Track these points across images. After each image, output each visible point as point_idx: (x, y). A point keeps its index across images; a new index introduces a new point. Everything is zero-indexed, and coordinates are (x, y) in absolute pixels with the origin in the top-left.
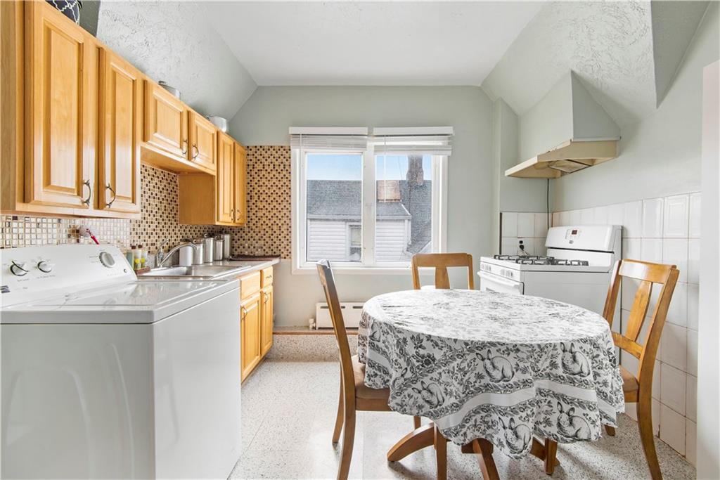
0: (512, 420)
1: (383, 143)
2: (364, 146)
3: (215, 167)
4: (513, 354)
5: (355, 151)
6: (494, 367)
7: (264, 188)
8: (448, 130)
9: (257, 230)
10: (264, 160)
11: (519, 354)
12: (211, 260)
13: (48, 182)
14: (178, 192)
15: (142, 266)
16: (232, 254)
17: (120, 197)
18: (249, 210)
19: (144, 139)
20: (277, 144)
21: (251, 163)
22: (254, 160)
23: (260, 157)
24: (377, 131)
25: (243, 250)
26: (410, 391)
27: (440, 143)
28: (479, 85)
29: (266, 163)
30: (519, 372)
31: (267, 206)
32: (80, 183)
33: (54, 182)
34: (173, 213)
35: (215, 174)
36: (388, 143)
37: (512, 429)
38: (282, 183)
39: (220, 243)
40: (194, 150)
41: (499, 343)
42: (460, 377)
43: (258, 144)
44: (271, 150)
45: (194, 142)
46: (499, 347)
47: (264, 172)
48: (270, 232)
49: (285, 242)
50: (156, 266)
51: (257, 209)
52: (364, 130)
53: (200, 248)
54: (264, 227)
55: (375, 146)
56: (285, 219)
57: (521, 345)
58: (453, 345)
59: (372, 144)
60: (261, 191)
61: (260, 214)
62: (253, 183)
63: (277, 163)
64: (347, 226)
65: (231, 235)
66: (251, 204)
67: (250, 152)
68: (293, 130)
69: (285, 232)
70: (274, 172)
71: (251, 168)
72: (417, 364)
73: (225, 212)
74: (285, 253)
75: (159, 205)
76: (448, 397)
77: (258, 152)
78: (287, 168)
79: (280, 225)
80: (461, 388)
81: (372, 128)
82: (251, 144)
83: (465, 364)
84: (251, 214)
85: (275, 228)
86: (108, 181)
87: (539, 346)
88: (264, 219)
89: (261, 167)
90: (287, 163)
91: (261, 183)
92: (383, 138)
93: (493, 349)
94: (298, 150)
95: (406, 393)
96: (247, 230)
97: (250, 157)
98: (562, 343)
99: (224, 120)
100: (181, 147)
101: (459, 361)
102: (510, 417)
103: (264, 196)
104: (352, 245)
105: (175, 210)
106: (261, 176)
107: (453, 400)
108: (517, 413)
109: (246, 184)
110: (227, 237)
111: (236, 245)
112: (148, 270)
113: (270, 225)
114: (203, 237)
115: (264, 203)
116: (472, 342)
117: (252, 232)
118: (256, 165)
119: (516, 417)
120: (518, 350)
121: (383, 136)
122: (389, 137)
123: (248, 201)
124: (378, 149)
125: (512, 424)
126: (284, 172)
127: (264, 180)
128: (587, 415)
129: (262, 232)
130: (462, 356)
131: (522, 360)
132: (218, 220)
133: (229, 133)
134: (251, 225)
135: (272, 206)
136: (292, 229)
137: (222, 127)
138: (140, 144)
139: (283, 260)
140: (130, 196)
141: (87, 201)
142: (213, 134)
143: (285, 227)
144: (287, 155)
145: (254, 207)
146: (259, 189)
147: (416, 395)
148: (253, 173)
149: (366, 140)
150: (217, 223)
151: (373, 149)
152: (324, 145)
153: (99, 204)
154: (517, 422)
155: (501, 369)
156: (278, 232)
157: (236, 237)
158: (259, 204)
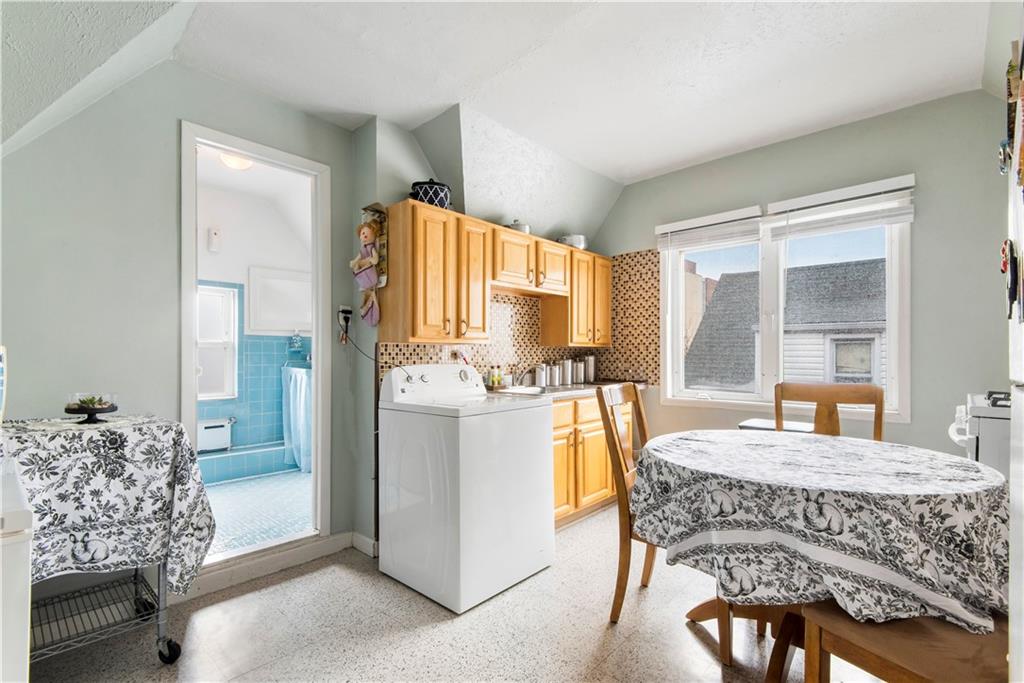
0: (727, 559)
1: (784, 223)
2: (756, 231)
3: (568, 288)
4: (736, 490)
5: (747, 241)
6: (713, 501)
7: (630, 302)
8: (908, 180)
9: (623, 351)
10: (630, 270)
11: (743, 491)
12: (569, 382)
13: (425, 322)
14: (540, 316)
15: (499, 383)
16: (595, 379)
17: (472, 328)
18: (614, 328)
19: (494, 278)
20: (643, 248)
21: (616, 275)
22: (620, 271)
23: (626, 267)
24: (773, 208)
25: (609, 373)
26: (651, 517)
27: (894, 204)
28: (979, 87)
29: (633, 272)
30: (742, 511)
31: (633, 323)
32: (446, 320)
33: (429, 322)
34: (535, 336)
35: (568, 295)
36: (791, 222)
37: (727, 569)
38: (649, 294)
39: (581, 366)
40: (542, 276)
41: (722, 476)
42: (687, 506)
43: (624, 253)
44: (638, 256)
45: (541, 269)
46: (722, 480)
47: (630, 284)
48: (636, 353)
49: (653, 365)
50: (513, 385)
51: (622, 327)
52: (756, 210)
53: (556, 369)
54: (630, 347)
55: (773, 229)
56: (653, 337)
57: (747, 482)
58: (681, 472)
59: (765, 227)
60: (627, 306)
61: (626, 332)
62: (619, 298)
63: (644, 271)
64: (828, 341)
65: (596, 356)
66: (616, 321)
67: (616, 263)
68: (660, 229)
69: (653, 353)
70: (641, 282)
71: (617, 280)
72: (659, 490)
73: (580, 332)
74: (653, 378)
75: (520, 330)
76: (674, 526)
77: (625, 262)
78: (655, 275)
79: (647, 344)
80: (690, 516)
81: (766, 205)
82: (617, 254)
83: (691, 494)
84: (617, 333)
85: (642, 348)
86: (464, 316)
87: (769, 487)
88: (630, 338)
89: (627, 278)
90: (655, 269)
91: (627, 297)
92: (785, 215)
93: (715, 481)
94: (667, 252)
95: (647, 518)
96: (612, 351)
97: (616, 268)
98: (804, 489)
99: (582, 237)
100: (528, 277)
101: (685, 490)
102: (725, 556)
103: (630, 311)
104: (837, 372)
105: (536, 334)
106: (627, 288)
107: (681, 529)
108: (733, 553)
109: (610, 299)
110: (591, 359)
111: (602, 368)
112: (504, 387)
113: (636, 344)
114: (562, 358)
115: (630, 320)
116: (697, 471)
117: (617, 353)
118: (622, 277)
119: (732, 557)
120: (742, 487)
121: (785, 212)
122: (796, 212)
123: (613, 318)
124: (777, 233)
125: (728, 564)
126: (653, 281)
127: (630, 293)
128: (839, 584)
129: (628, 353)
130: (688, 485)
131: (745, 498)
132: (571, 341)
133: (588, 249)
134: (617, 345)
135: (638, 322)
136: (661, 349)
137: (580, 244)
138: (489, 282)
139: (650, 386)
140: (481, 325)
141: (449, 333)
142: (565, 257)
143: (653, 346)
144: (655, 260)
145: (619, 324)
146: (625, 303)
147: (657, 523)
148: (619, 286)
149: (758, 222)
150: (570, 345)
151: (770, 234)
152: (699, 240)
153: (459, 334)
154: (733, 562)
155: (719, 504)
156: (645, 353)
157: (603, 359)
158: (624, 320)
